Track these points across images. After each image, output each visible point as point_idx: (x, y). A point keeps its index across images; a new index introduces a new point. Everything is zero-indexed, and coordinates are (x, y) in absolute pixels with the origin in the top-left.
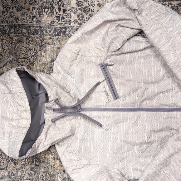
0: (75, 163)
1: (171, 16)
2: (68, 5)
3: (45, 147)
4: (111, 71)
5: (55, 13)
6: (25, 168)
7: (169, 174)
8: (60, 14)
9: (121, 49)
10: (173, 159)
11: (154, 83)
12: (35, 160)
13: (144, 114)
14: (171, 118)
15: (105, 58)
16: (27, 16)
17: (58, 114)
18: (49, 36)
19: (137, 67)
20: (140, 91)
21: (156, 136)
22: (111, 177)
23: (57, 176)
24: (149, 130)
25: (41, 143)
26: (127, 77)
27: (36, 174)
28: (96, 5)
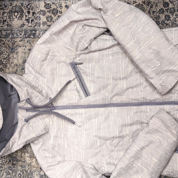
0: (50, 160)
1: (134, 13)
2: (37, 8)
3: (19, 145)
4: (81, 69)
5: (24, 17)
6: (2, 168)
7: (141, 166)
8: (29, 17)
9: (89, 47)
10: (144, 152)
11: (123, 79)
12: (13, 159)
13: (115, 109)
14: (141, 112)
15: (75, 57)
17: (31, 114)
18: (20, 39)
19: (105, 64)
20: (110, 87)
21: (127, 131)
22: (85, 172)
23: (34, 174)
24: (120, 124)
25: (15, 142)
26: (96, 74)
27: (14, 173)
28: (64, 7)
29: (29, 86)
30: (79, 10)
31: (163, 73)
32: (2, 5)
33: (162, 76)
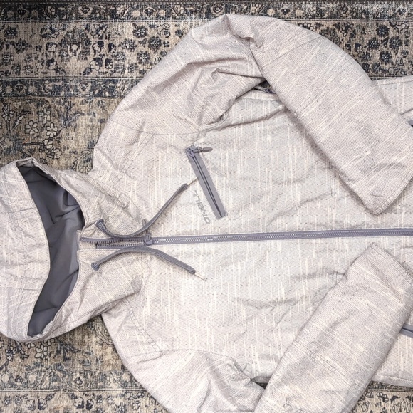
0: (143, 349)
1: (318, 48)
2: (118, 36)
3: (81, 317)
4: (208, 161)
5: (92, 52)
6: (42, 366)
7: (332, 362)
8: (102, 53)
9: (225, 117)
10: (338, 332)
11: (294, 182)
12: (64, 348)
13: (278, 245)
14: (331, 250)
15: (196, 136)
16: (36, 61)
17: (106, 253)
18: (82, 99)
21: (303, 288)
22: (216, 374)
23: (108, 378)
24: (289, 275)
25: (72, 310)
27: (66, 377)
28: (173, 34)
30: (206, 40)
31: (377, 170)
32: (46, 28)
33: (374, 176)
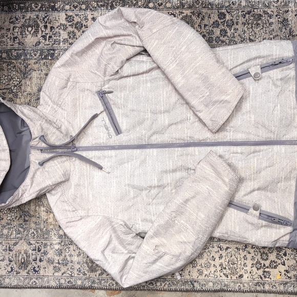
0: (70, 215)
1: (177, 28)
2: (56, 21)
3: (31, 195)
4: (111, 100)
5: (40, 32)
6: (11, 225)
7: (185, 224)
8: (46, 32)
9: (120, 71)
12: (24, 214)
13: (154, 151)
14: (187, 155)
15: (103, 84)
16: (7, 38)
17: (48, 156)
18: (34, 61)
19: (142, 93)
20: (148, 123)
21: (168, 178)
22: (114, 230)
23: (51, 233)
24: (160, 170)
25: (26, 190)
26: (130, 106)
27: (26, 232)
28: (90, 19)
29: (44, 121)
30: (108, 24)
31: (213, 105)
32: (12, 17)
33: (212, 108)
